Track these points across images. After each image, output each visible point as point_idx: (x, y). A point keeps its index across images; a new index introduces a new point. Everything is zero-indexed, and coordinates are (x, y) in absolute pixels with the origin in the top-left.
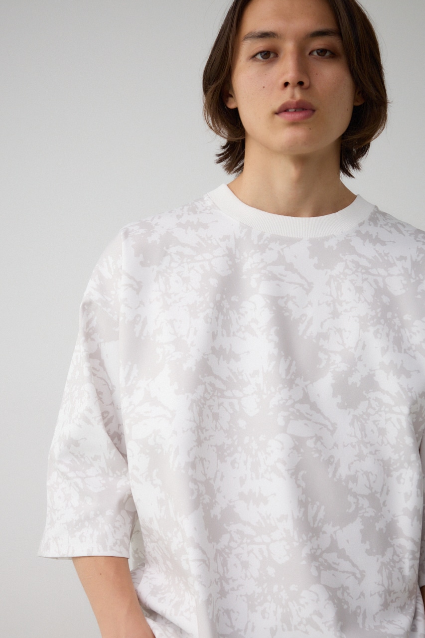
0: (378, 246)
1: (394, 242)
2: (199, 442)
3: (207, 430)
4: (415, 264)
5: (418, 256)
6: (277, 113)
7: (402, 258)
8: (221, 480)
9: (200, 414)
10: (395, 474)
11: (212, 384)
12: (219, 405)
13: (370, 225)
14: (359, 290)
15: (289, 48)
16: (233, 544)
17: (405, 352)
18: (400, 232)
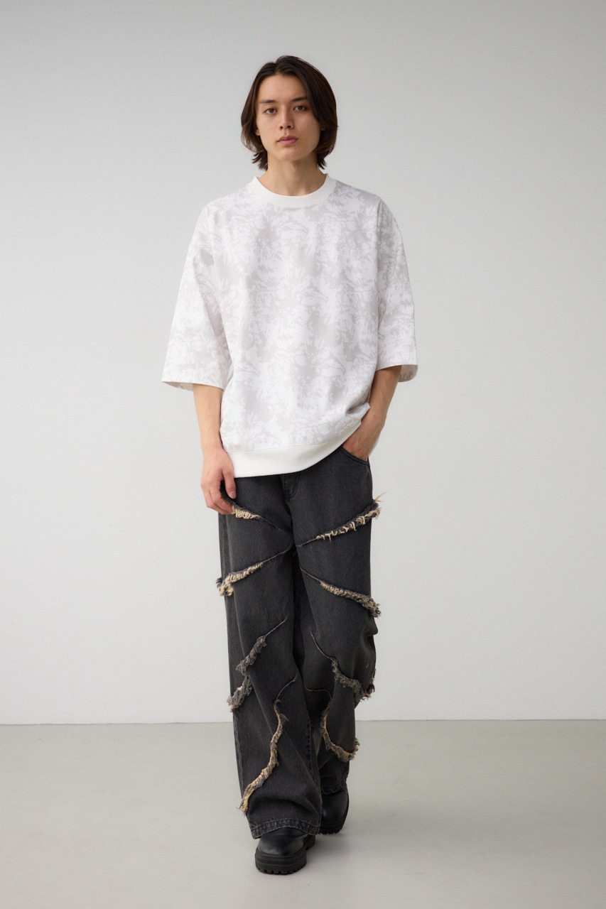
2: (255, 314)
6: (278, 141)
9: (255, 299)
11: (259, 284)
15: (283, 109)
18: (350, 197)
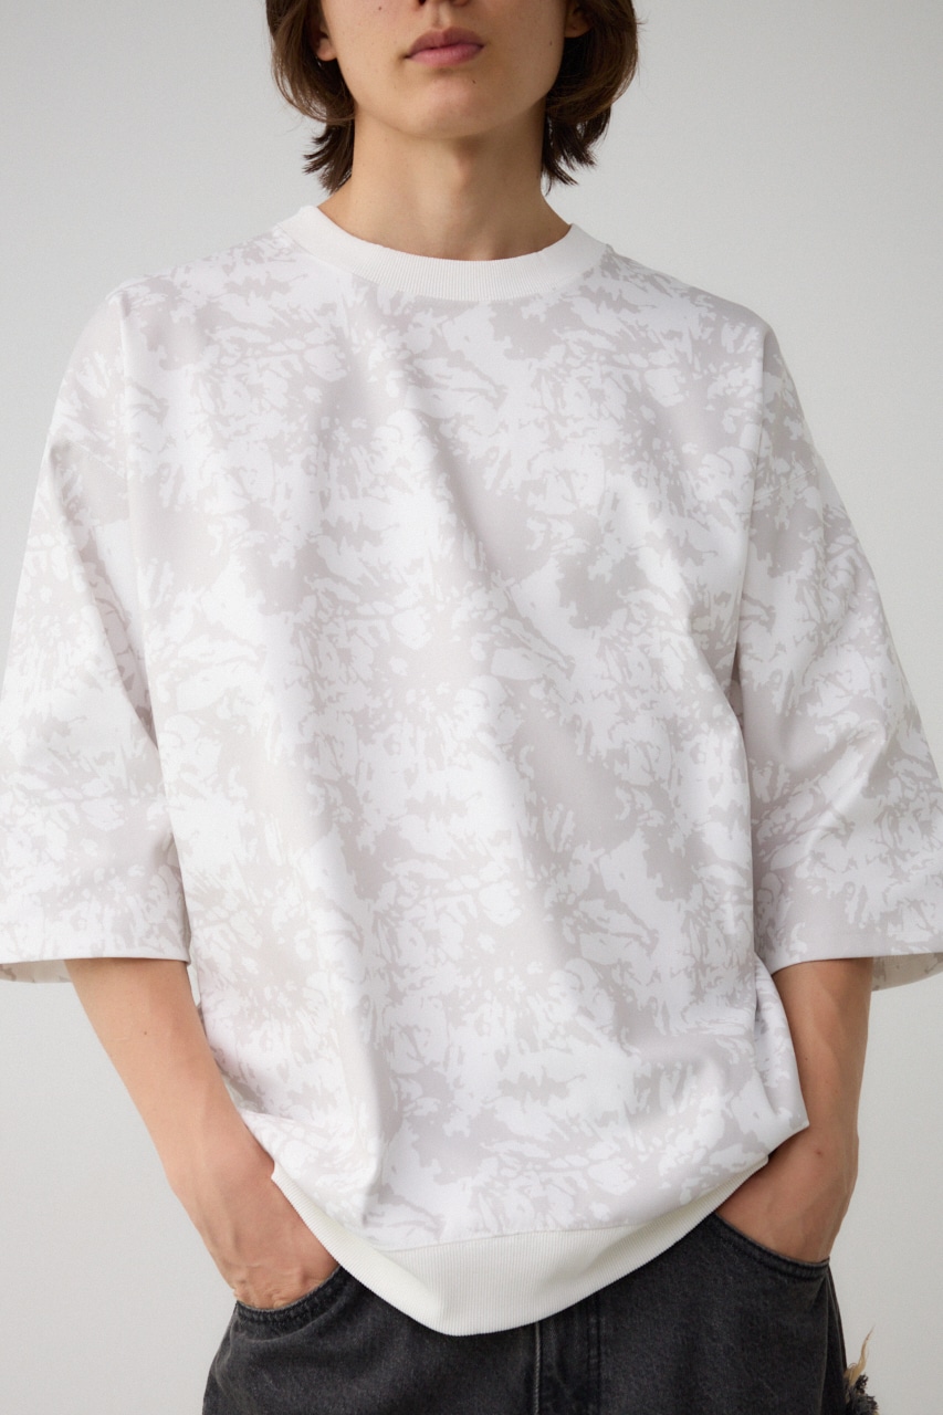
0: (625, 314)
1: (654, 307)
3: (330, 683)
4: (697, 345)
5: (702, 331)
6: (407, 56)
7: (673, 335)
8: (370, 777)
10: (688, 745)
12: (351, 633)
13: (604, 276)
14: (598, 396)
16: (404, 901)
17: (690, 516)
18: (661, 289)
